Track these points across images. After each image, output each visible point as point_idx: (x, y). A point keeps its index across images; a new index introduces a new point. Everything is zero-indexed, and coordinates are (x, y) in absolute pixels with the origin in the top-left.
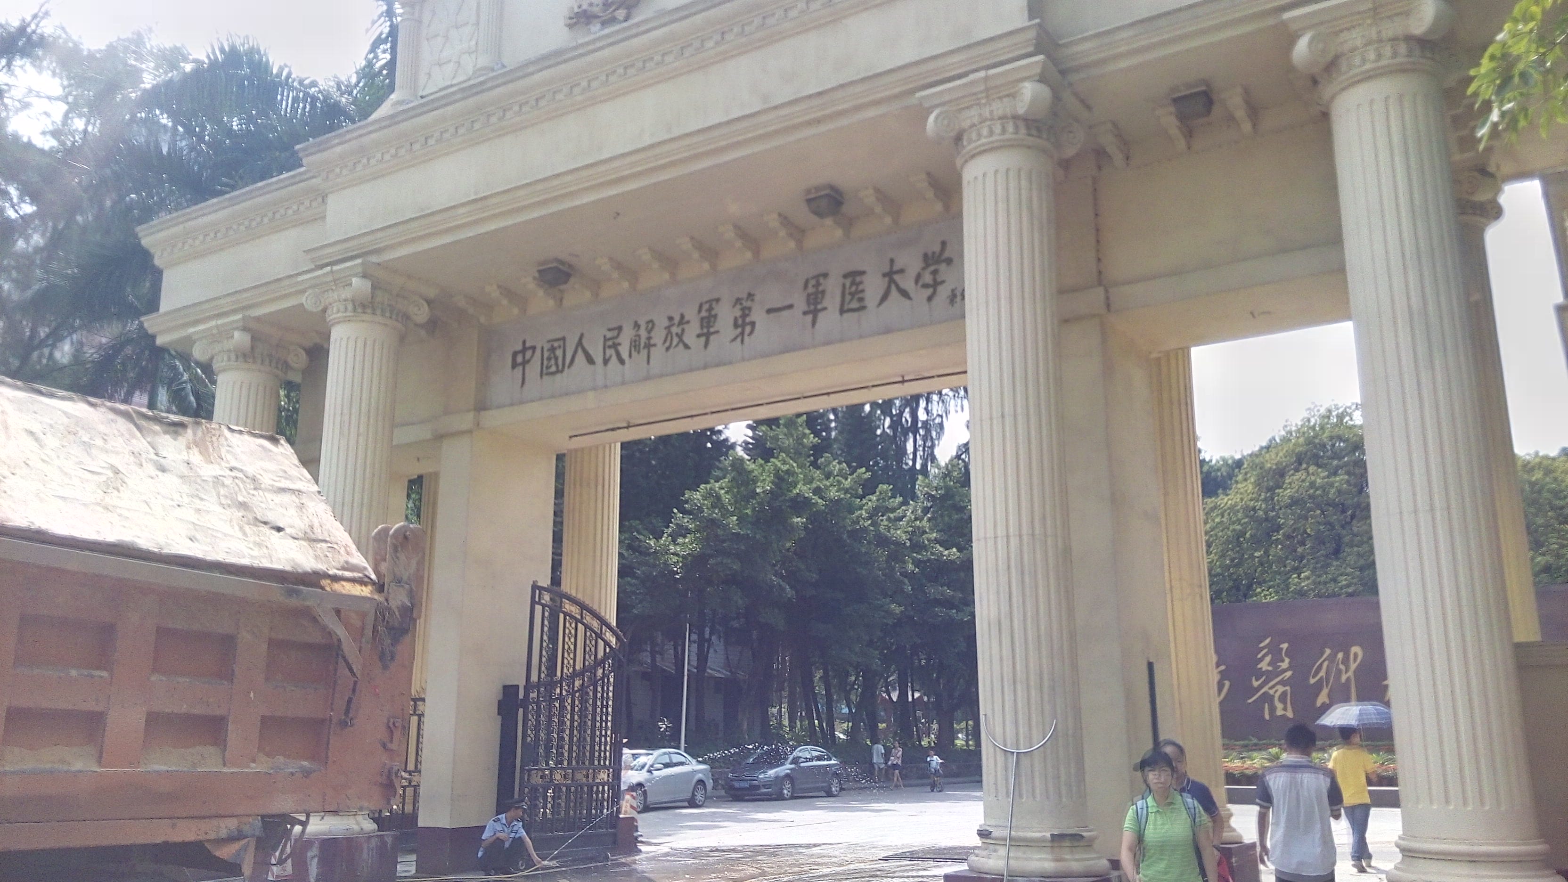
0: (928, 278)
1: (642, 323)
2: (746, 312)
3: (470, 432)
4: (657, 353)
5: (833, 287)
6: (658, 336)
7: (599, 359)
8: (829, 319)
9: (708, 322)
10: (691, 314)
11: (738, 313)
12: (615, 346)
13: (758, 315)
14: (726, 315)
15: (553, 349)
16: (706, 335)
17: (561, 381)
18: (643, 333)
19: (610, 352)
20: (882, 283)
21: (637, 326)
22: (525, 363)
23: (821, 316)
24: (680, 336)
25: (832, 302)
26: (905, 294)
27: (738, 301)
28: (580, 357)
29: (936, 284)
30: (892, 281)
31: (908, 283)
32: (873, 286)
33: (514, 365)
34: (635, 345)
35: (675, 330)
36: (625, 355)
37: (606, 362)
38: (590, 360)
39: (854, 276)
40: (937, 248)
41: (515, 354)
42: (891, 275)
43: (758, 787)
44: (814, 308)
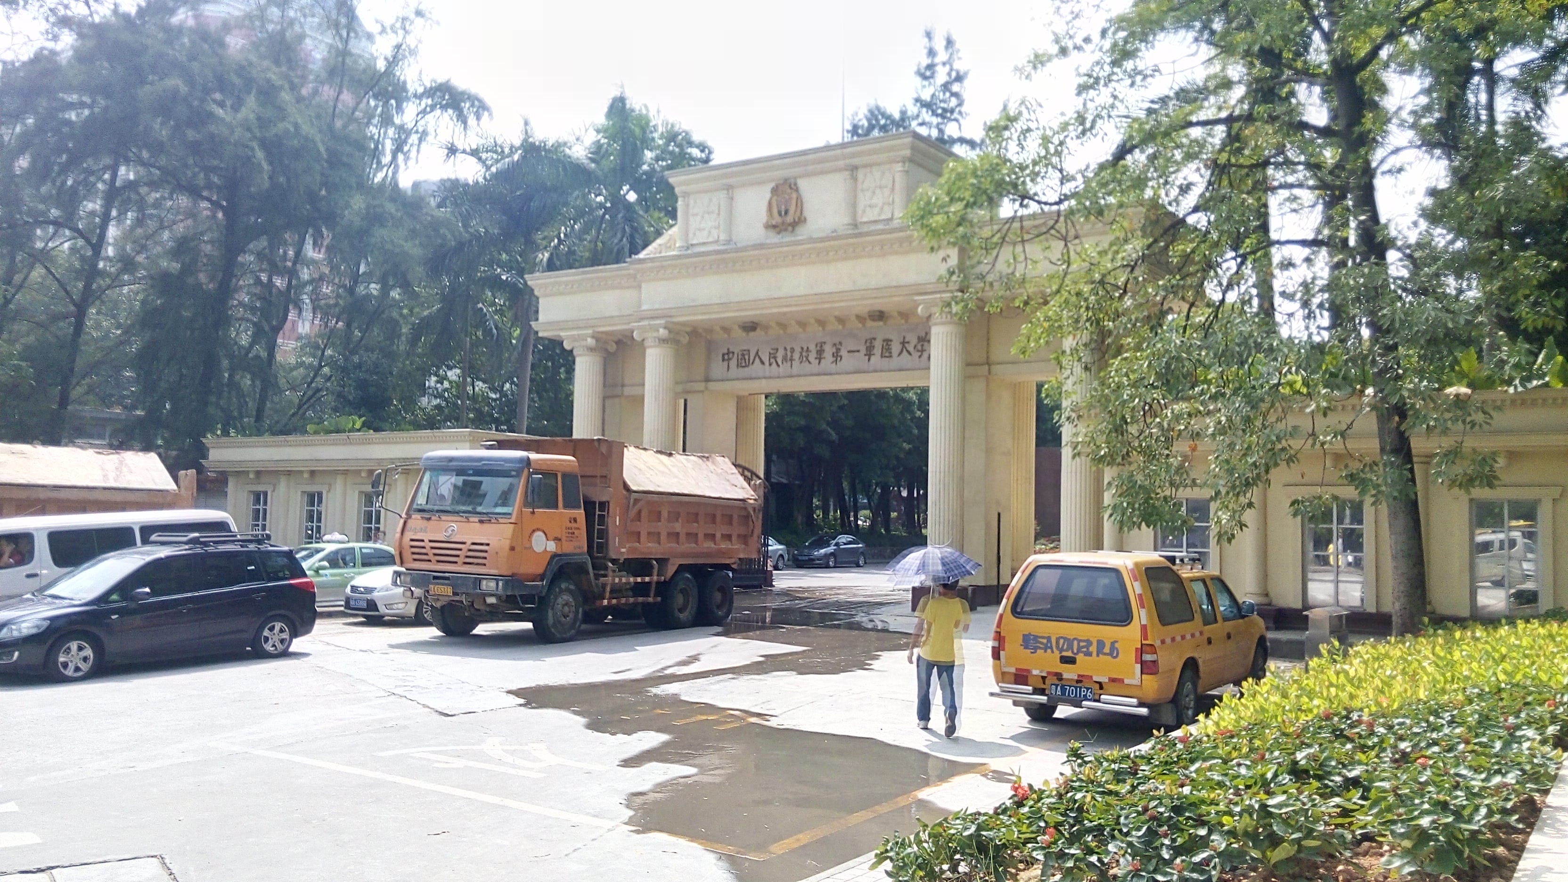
0: (919, 347)
1: (788, 348)
2: (838, 350)
3: (702, 392)
4: (796, 363)
5: (878, 344)
6: (796, 356)
7: (767, 363)
8: (876, 359)
9: (820, 353)
10: (812, 347)
11: (834, 350)
12: (775, 358)
13: (843, 353)
14: (829, 351)
15: (743, 355)
16: (820, 359)
17: (746, 372)
18: (789, 354)
19: (772, 360)
20: (900, 347)
21: (785, 349)
22: (729, 359)
23: (873, 358)
24: (807, 358)
25: (877, 351)
26: (910, 353)
27: (835, 345)
28: (757, 360)
29: (922, 351)
30: (904, 346)
31: (911, 348)
32: (896, 348)
33: (723, 360)
34: (785, 359)
35: (804, 354)
36: (780, 363)
37: (770, 364)
38: (763, 363)
39: (888, 341)
40: (923, 335)
41: (723, 355)
42: (904, 343)
43: (813, 560)
44: (869, 354)
